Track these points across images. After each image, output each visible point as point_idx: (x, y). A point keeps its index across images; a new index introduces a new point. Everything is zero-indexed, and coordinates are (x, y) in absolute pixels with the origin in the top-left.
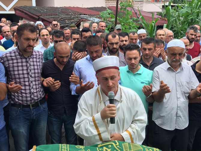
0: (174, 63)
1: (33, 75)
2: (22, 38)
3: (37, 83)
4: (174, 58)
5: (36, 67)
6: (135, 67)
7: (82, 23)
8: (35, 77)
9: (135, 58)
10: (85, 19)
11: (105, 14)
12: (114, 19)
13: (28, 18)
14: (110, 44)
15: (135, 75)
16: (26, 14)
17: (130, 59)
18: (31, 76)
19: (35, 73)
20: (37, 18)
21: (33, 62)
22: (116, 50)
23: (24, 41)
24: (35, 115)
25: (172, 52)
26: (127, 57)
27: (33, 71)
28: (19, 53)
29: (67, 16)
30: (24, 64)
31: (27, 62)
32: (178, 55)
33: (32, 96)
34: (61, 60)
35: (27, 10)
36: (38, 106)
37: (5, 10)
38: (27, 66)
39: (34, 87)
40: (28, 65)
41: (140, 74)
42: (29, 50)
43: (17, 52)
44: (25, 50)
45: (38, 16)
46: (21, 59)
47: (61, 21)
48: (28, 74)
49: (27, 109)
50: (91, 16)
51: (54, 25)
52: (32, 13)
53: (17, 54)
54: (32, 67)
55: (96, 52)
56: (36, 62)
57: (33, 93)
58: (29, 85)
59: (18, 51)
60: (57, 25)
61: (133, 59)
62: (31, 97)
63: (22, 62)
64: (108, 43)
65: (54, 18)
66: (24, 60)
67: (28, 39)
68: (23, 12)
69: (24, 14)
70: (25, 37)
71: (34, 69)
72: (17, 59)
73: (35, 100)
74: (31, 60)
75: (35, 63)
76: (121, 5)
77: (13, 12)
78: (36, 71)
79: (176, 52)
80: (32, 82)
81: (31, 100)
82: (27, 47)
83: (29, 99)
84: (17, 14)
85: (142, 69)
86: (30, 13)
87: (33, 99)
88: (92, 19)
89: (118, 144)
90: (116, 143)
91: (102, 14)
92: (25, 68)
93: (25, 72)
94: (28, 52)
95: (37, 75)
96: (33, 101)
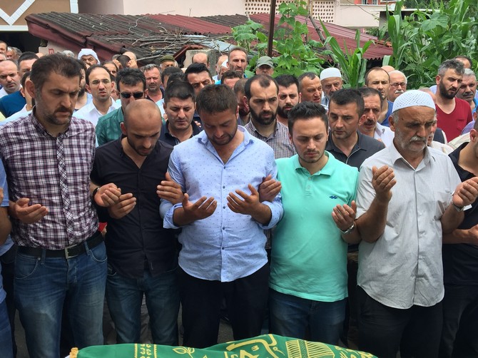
0: (413, 148)
1: (71, 180)
2: (44, 91)
3: (81, 198)
4: (416, 134)
5: (77, 160)
6: (316, 159)
7: (188, 53)
9: (317, 138)
10: (197, 44)
11: (244, 31)
12: (264, 45)
13: (61, 41)
14: (255, 101)
15: (315, 178)
16: (55, 31)
17: (305, 139)
18: (66, 182)
19: (75, 174)
20: (83, 41)
21: (71, 146)
22: (269, 116)
23: (50, 97)
24: (78, 273)
25: (411, 121)
27: (70, 170)
28: (37, 127)
29: (153, 38)
30: (50, 152)
31: (55, 148)
32: (423, 127)
33: (70, 230)
35: (58, 21)
37: (6, 23)
38: (55, 157)
40: (59, 155)
41: (328, 176)
42: (62, 120)
43: (32, 123)
44: (52, 120)
45: (85, 37)
46: (42, 139)
47: (140, 50)
48: (58, 176)
49: (57, 260)
50: (211, 36)
52: (69, 30)
53: (32, 127)
54: (69, 160)
55: (223, 125)
56: (79, 146)
57: (71, 222)
58: (62, 204)
59: (35, 121)
61: (312, 140)
62: (65, 231)
63: (44, 148)
64: (251, 100)
65: (121, 41)
66: (48, 143)
67: (60, 93)
68: (47, 27)
69: (49, 31)
70: (53, 87)
71: (74, 165)
72: (31, 141)
73: (76, 238)
74: (66, 142)
75: (76, 151)
76: (283, 10)
77: (25, 28)
78: (79, 169)
79: (421, 119)
80: (67, 195)
81: (67, 239)
82: (57, 111)
83: (61, 235)
84: (33, 32)
85: (332, 164)
86: (66, 29)
87: (71, 235)
88: (212, 44)
89: (274, 343)
90: (270, 342)
91: (236, 33)
92: (51, 162)
93: (51, 171)
94: (60, 124)
95: (79, 179)
96: (71, 241)
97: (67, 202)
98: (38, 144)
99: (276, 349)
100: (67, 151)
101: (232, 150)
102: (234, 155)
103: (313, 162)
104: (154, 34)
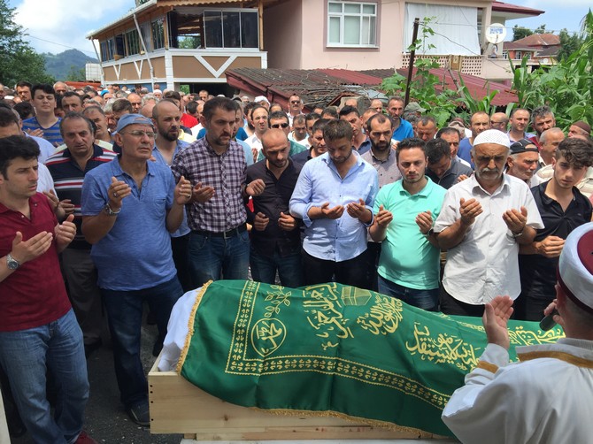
0: (486, 177)
1: (229, 184)
2: (212, 122)
3: (235, 197)
4: (486, 167)
5: (234, 171)
6: (416, 180)
7: (343, 100)
8: (232, 187)
9: (416, 163)
10: (353, 93)
11: (389, 83)
12: (404, 94)
13: (248, 90)
14: (374, 134)
15: (415, 198)
16: (245, 82)
17: (407, 164)
18: (226, 186)
19: (232, 181)
20: (265, 90)
21: (229, 162)
22: (385, 145)
23: (216, 126)
24: (231, 249)
25: (481, 155)
26: (400, 162)
27: (228, 178)
28: (208, 148)
29: (319, 88)
30: (216, 166)
31: (220, 162)
32: (492, 161)
33: (228, 219)
34: (273, 157)
35: (248, 75)
36: (236, 234)
37: (212, 76)
38: (220, 168)
39: (232, 204)
40: (222, 167)
41: (424, 197)
42: (225, 142)
43: (204, 145)
44: (218, 142)
45: (266, 87)
46: (211, 157)
47: (306, 96)
48: (221, 182)
49: (218, 239)
50: (365, 86)
51: (293, 102)
52: (255, 82)
53: (204, 148)
54: (228, 171)
55: (341, 149)
56: (235, 162)
57: (229, 214)
58: (224, 201)
59: (207, 144)
60: (298, 102)
61: (412, 165)
62: (226, 220)
63: (212, 163)
64: (371, 133)
65: (294, 90)
66: (215, 160)
67: (223, 122)
68: (240, 79)
69: (241, 82)
70: (219, 119)
71: (231, 174)
72: (204, 158)
73: (232, 226)
74: (226, 158)
75: (233, 165)
76: (419, 64)
77: (224, 80)
78: (234, 178)
79: (489, 153)
80: (227, 195)
81: (226, 226)
82: (222, 135)
83: (223, 223)
84: (230, 83)
86: (252, 80)
87: (229, 223)
88: (364, 92)
89: (335, 286)
90: (332, 286)
91: (384, 83)
92: (217, 172)
93: (218, 179)
94: (223, 145)
95: (235, 184)
96: (229, 227)
97: (227, 200)
98: (208, 160)
99: (335, 290)
100: (227, 165)
101: (348, 169)
102: (349, 173)
103: (413, 182)
104: (320, 84)
